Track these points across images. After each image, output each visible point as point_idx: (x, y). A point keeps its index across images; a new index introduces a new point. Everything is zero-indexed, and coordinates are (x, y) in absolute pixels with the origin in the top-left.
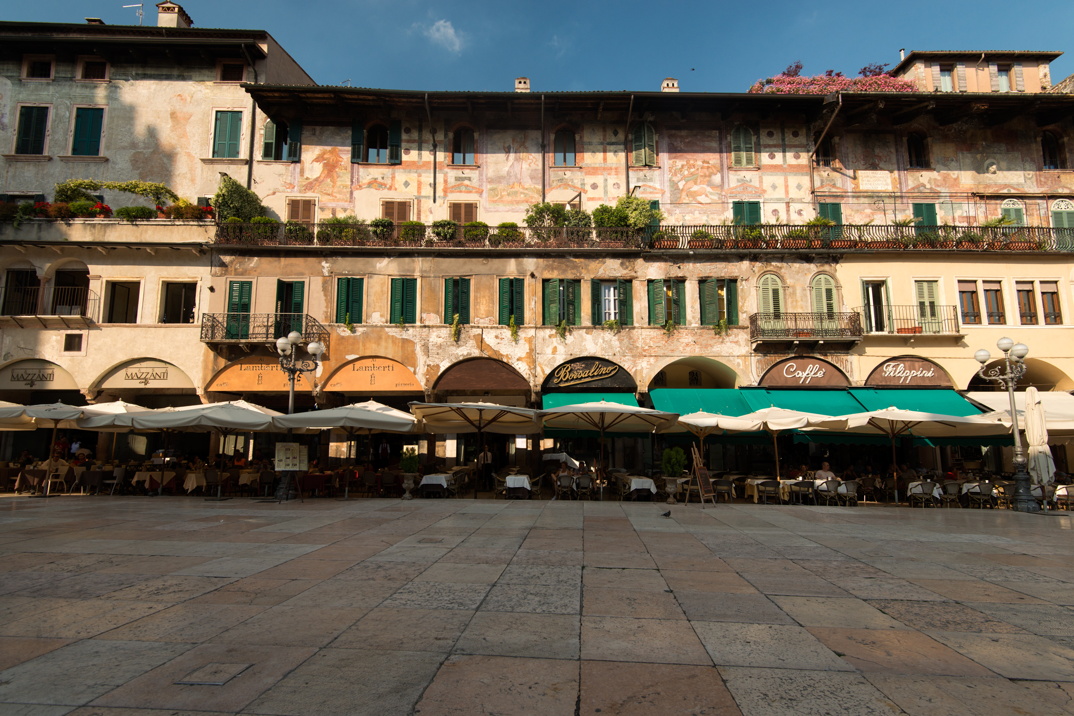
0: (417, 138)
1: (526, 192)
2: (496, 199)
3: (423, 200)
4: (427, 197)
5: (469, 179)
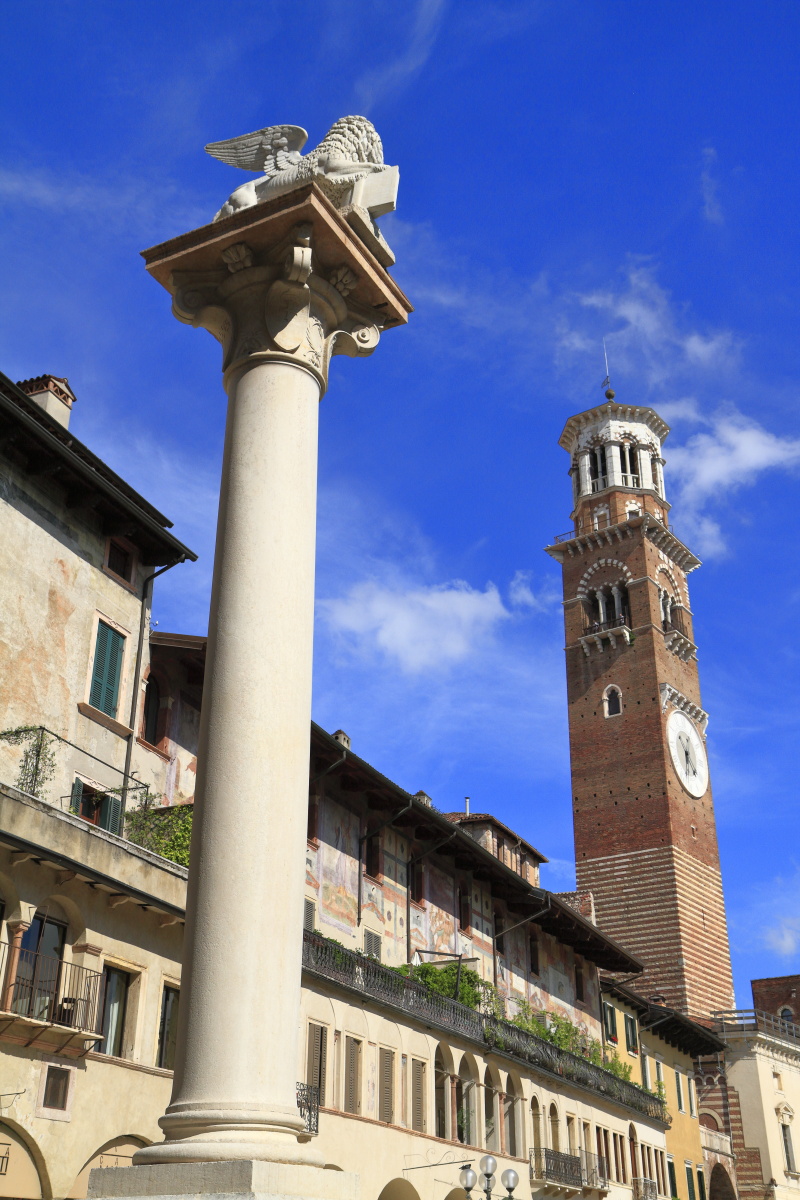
1: (348, 902)
2: (328, 903)
5: (310, 863)
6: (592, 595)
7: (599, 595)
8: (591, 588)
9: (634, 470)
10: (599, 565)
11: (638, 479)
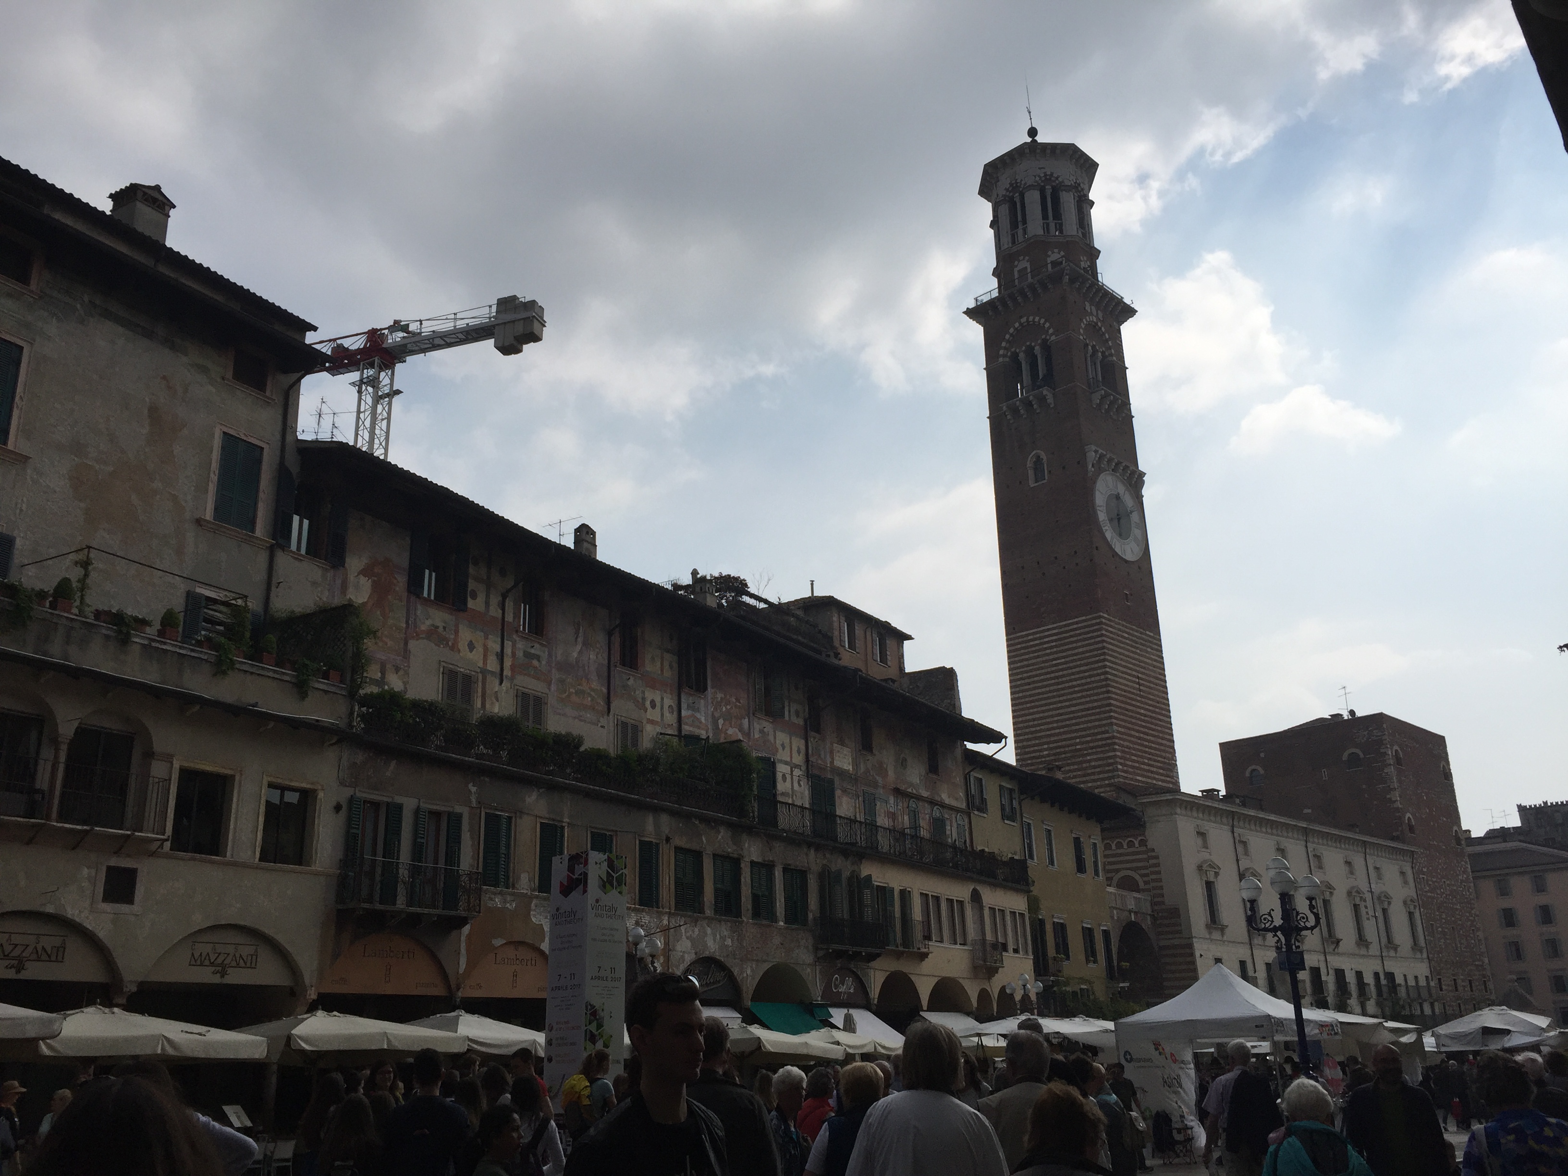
0: (485, 578)
1: (592, 693)
2: (564, 696)
3: (489, 678)
4: (492, 673)
5: (538, 658)
6: (1015, 356)
7: (1022, 356)
8: (1013, 350)
9: (1057, 216)
10: (1021, 324)
11: (1061, 225)
